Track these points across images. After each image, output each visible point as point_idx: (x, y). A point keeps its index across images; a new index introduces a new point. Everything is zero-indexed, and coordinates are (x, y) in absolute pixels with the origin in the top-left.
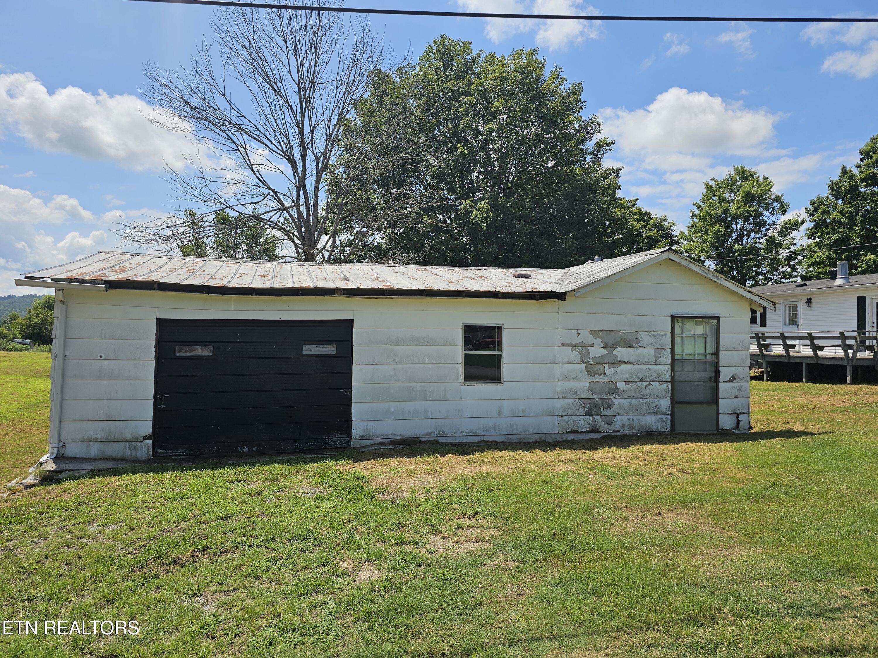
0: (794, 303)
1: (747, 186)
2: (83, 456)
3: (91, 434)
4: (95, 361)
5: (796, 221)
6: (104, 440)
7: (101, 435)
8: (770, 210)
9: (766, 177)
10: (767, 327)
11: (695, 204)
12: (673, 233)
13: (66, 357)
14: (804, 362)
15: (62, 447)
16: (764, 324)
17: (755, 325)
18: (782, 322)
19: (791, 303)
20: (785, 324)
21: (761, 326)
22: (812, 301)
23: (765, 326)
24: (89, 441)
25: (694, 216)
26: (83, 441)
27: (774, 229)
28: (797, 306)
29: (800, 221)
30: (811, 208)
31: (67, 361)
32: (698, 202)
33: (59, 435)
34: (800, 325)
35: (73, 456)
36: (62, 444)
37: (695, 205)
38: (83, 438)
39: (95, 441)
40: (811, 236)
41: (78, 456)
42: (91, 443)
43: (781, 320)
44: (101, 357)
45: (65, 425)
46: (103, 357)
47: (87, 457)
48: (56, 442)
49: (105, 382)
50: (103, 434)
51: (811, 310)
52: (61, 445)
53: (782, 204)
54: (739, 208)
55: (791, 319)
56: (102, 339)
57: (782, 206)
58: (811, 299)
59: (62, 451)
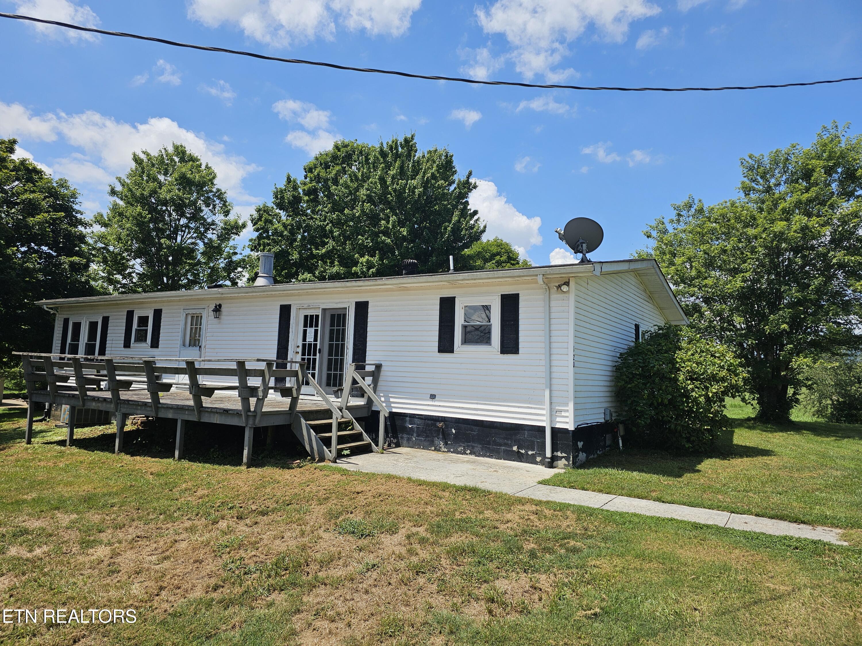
0: (198, 311)
1: (185, 169)
5: (236, 223)
8: (211, 206)
9: (209, 166)
10: (160, 349)
11: (119, 179)
12: (76, 207)
14: (181, 417)
16: (155, 344)
17: (143, 345)
18: (179, 342)
19: (194, 311)
20: (184, 345)
21: (152, 347)
22: (223, 309)
23: (157, 347)
25: (113, 192)
27: (213, 229)
28: (201, 316)
29: (240, 224)
30: (256, 215)
32: (124, 177)
34: (203, 347)
37: (120, 182)
40: (254, 248)
43: (179, 338)
51: (219, 323)
53: (225, 202)
54: (170, 191)
55: (193, 335)
57: (224, 205)
58: (220, 306)
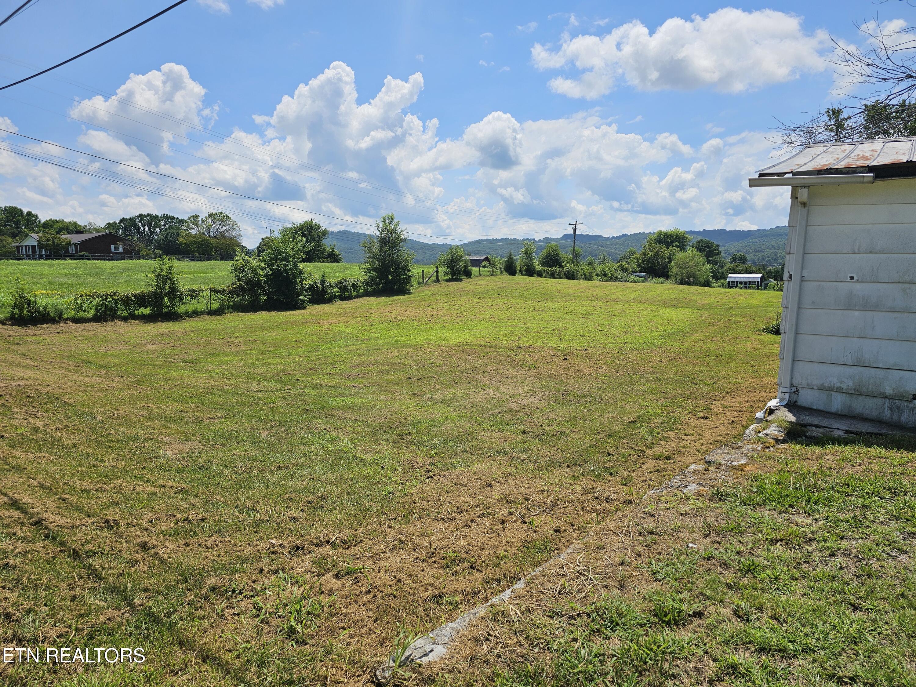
2: (821, 408)
3: (835, 382)
4: (842, 284)
6: (853, 392)
7: (848, 384)
13: (804, 279)
15: (794, 392)
24: (831, 389)
26: (822, 388)
31: (804, 283)
33: (792, 378)
35: (807, 406)
36: (794, 389)
38: (822, 385)
39: (839, 391)
41: (815, 407)
42: (832, 393)
44: (852, 278)
45: (799, 366)
46: (855, 278)
47: (827, 410)
48: (788, 386)
49: (857, 313)
50: (851, 384)
52: (793, 391)
56: (855, 253)
59: (794, 398)
